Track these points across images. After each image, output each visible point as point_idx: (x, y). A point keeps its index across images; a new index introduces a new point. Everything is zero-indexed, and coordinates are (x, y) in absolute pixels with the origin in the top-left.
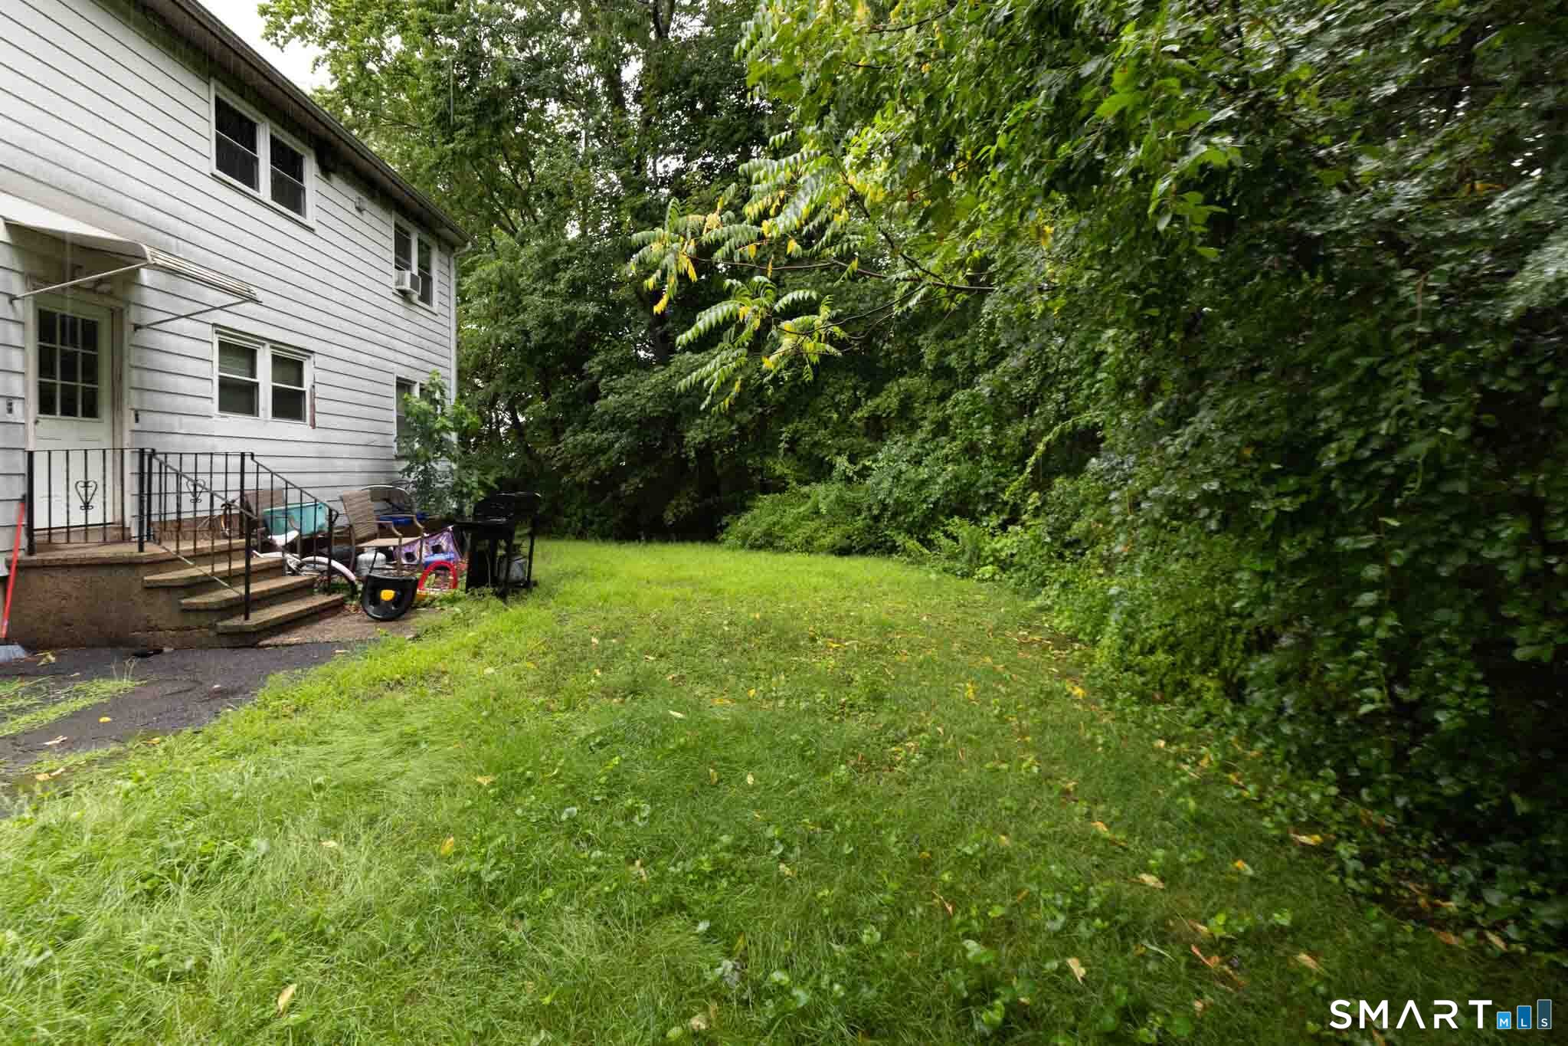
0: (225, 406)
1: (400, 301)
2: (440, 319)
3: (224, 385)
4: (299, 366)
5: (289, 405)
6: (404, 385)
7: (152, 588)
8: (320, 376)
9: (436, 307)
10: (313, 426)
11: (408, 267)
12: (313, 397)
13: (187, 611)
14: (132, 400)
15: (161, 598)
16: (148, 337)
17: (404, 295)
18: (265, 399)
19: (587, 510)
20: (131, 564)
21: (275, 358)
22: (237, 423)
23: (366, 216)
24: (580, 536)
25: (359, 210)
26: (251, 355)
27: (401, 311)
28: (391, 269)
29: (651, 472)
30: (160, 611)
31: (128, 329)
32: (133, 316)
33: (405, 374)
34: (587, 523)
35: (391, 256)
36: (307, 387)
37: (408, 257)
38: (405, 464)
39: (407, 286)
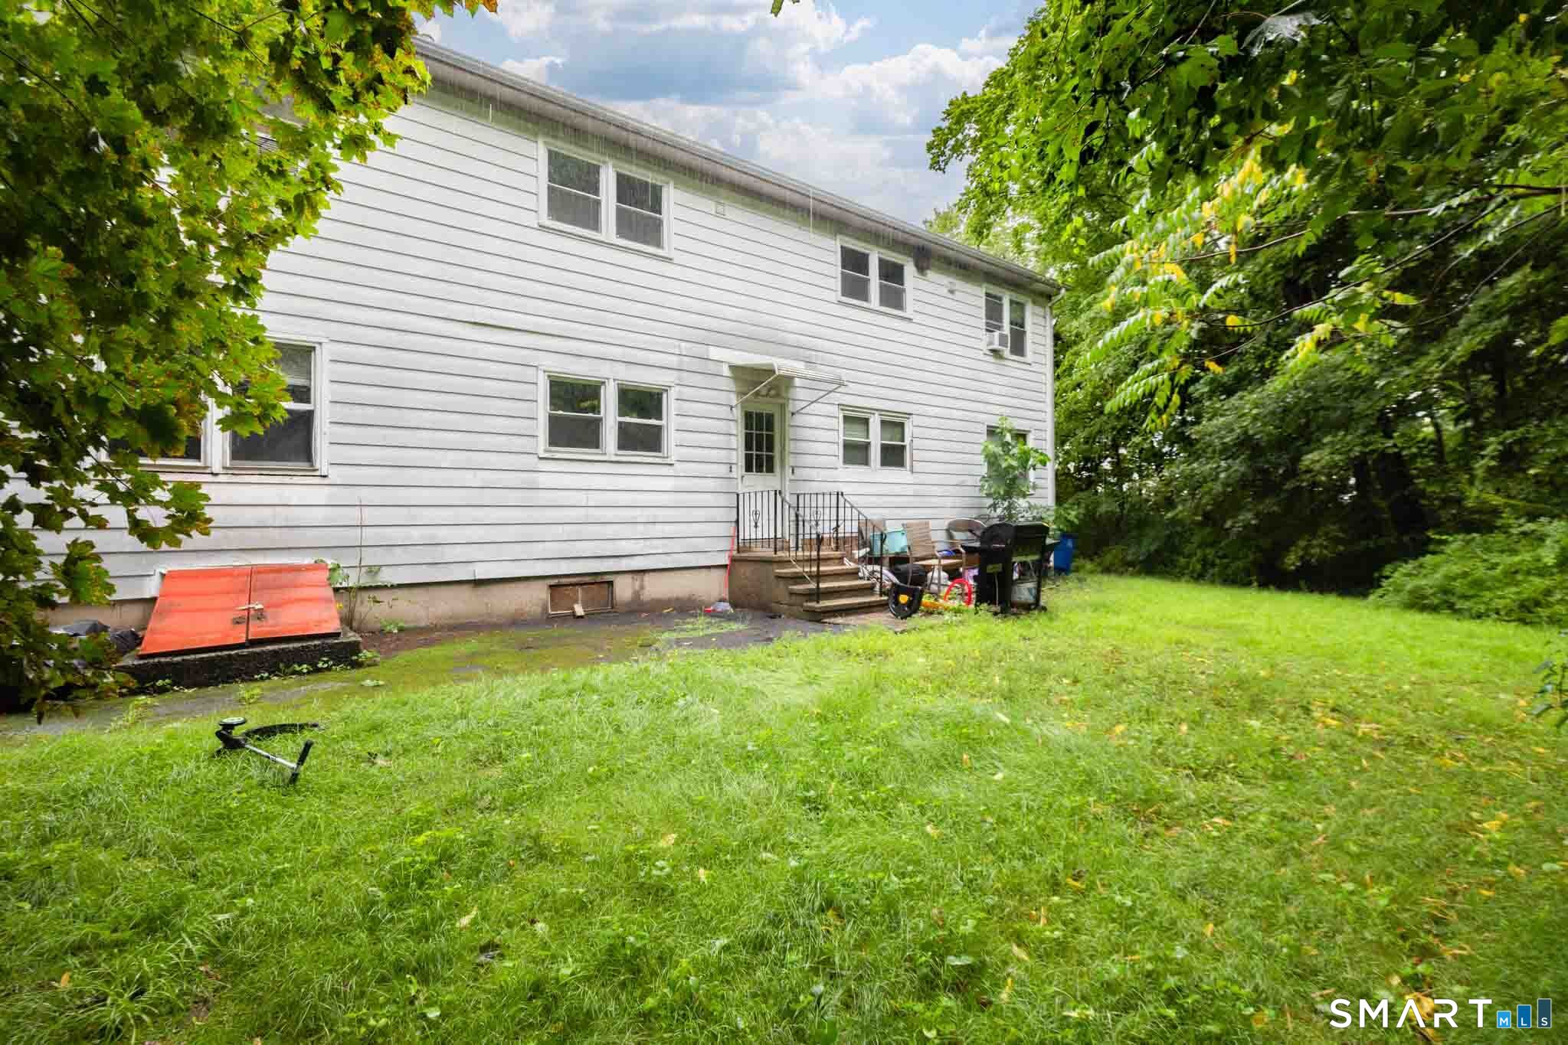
0: (848, 460)
1: (992, 360)
2: (1035, 367)
3: (848, 446)
4: (902, 425)
5: (894, 456)
6: (992, 432)
7: (779, 577)
8: (917, 431)
9: (1029, 356)
10: (912, 472)
11: (999, 328)
12: (912, 449)
13: (792, 593)
14: (790, 461)
15: (782, 583)
16: (799, 420)
17: (995, 353)
18: (875, 454)
19: (1208, 551)
20: (769, 562)
21: (883, 422)
22: (856, 472)
23: (958, 295)
24: (1199, 577)
25: (952, 292)
26: (866, 421)
27: (991, 368)
28: (982, 334)
29: (1270, 505)
30: (780, 591)
31: (788, 415)
32: (791, 408)
33: (994, 421)
34: (1206, 564)
35: (982, 322)
36: (907, 442)
37: (1000, 319)
38: (990, 501)
39: (996, 346)
